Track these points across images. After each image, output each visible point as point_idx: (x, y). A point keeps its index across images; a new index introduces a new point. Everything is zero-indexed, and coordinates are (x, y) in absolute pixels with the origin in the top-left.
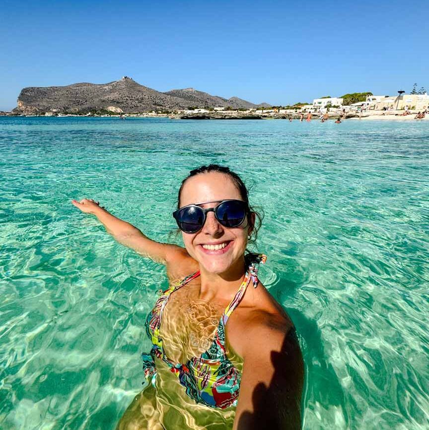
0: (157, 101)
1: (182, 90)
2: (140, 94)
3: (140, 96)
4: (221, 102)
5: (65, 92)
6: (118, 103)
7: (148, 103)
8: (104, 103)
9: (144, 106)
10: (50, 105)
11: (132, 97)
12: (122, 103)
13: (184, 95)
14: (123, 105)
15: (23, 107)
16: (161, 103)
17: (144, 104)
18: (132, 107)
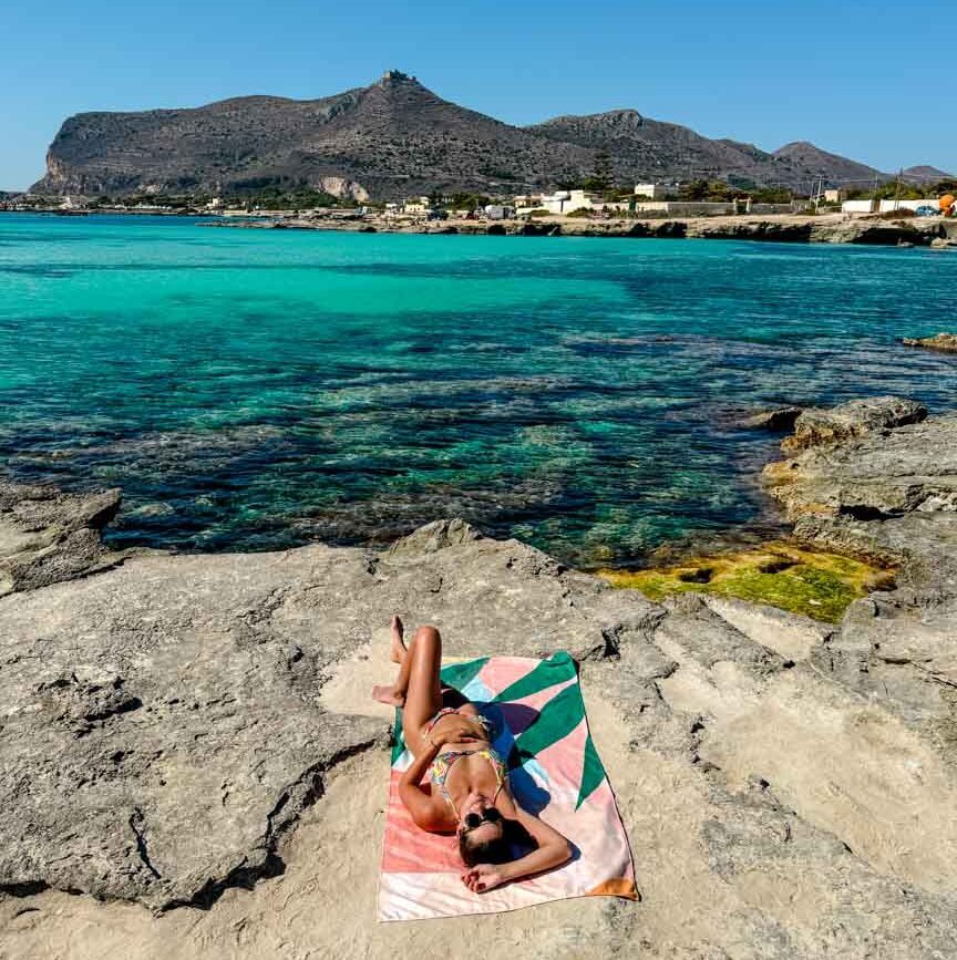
0: (495, 158)
1: (592, 118)
2: (439, 134)
3: (435, 140)
4: (741, 163)
5: (191, 128)
6: (356, 164)
7: (462, 166)
8: (308, 164)
9: (445, 176)
10: (140, 171)
11: (408, 145)
12: (372, 164)
13: (599, 136)
14: (370, 173)
15: (62, 178)
16: (508, 169)
17: (447, 169)
18: (405, 180)
